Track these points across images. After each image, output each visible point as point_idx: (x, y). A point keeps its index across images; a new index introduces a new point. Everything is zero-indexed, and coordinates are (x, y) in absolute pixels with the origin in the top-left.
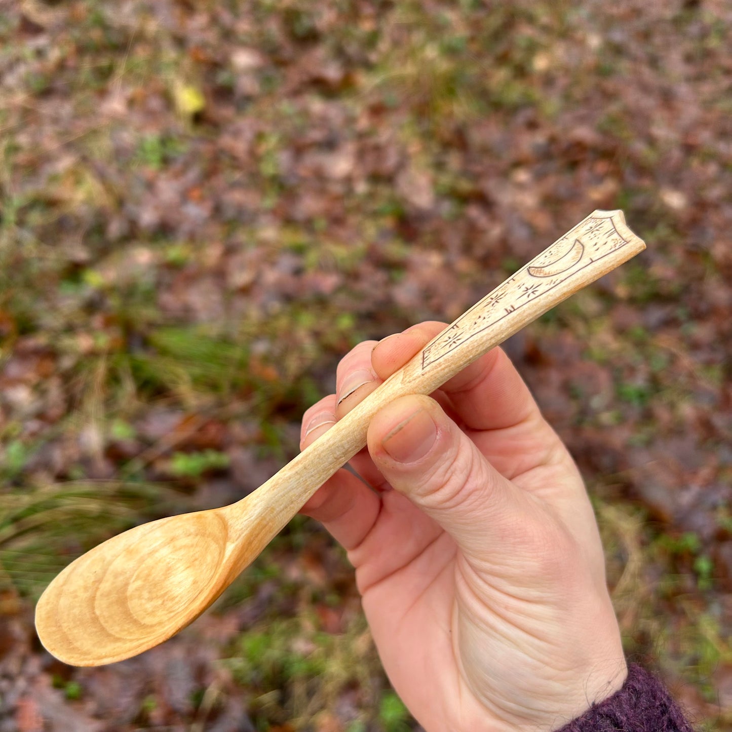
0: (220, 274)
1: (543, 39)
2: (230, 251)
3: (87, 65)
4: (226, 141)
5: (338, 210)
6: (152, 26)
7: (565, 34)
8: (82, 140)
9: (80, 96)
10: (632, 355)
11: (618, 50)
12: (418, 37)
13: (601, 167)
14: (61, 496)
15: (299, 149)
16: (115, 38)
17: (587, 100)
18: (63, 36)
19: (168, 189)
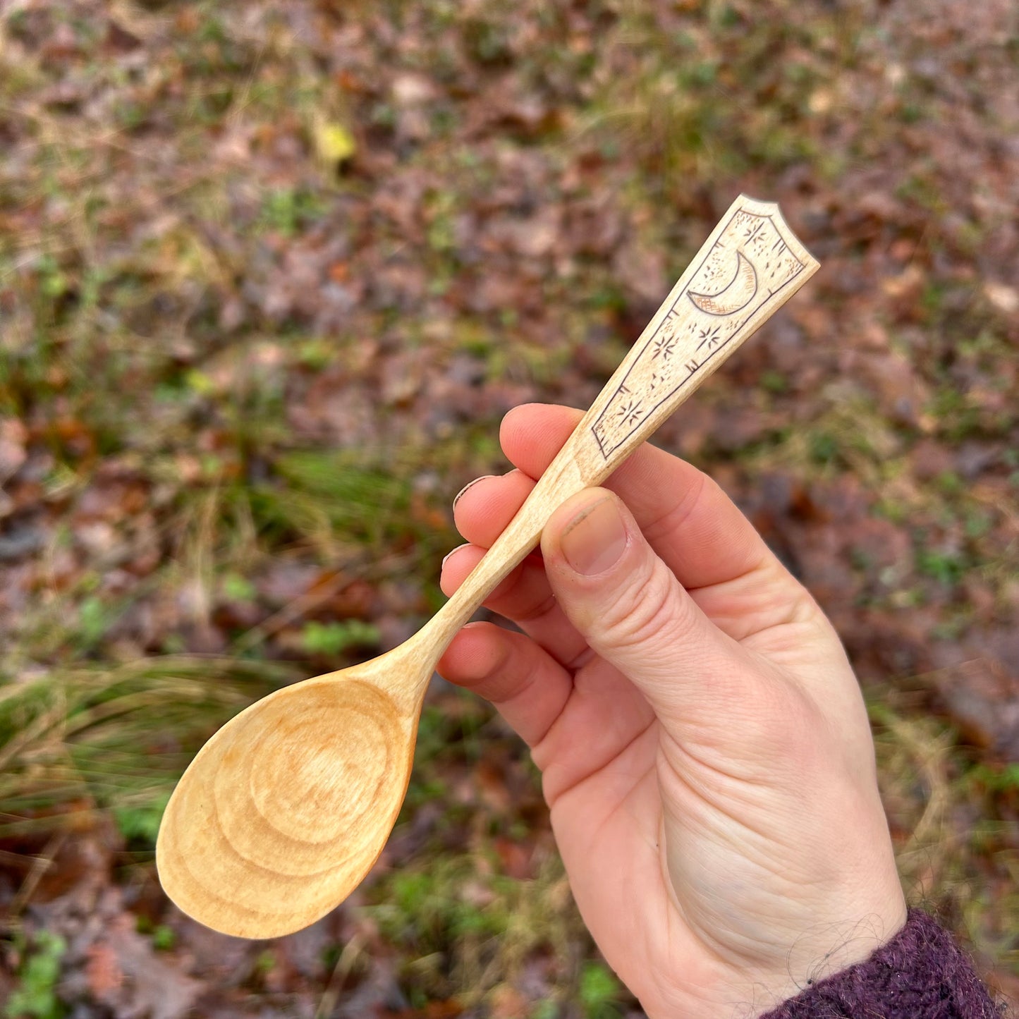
0: (372, 382)
1: (822, 69)
2: (386, 350)
3: (197, 92)
4: (382, 200)
5: (533, 299)
6: (286, 41)
7: (854, 63)
8: (187, 193)
9: (186, 134)
10: (940, 513)
11: (928, 88)
12: (650, 62)
13: (902, 249)
14: (152, 674)
15: (482, 215)
16: (236, 57)
17: (882, 156)
18: (167, 53)
19: (303, 264)
